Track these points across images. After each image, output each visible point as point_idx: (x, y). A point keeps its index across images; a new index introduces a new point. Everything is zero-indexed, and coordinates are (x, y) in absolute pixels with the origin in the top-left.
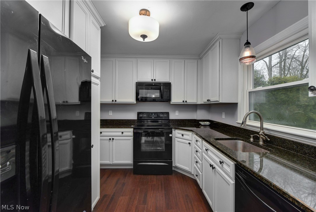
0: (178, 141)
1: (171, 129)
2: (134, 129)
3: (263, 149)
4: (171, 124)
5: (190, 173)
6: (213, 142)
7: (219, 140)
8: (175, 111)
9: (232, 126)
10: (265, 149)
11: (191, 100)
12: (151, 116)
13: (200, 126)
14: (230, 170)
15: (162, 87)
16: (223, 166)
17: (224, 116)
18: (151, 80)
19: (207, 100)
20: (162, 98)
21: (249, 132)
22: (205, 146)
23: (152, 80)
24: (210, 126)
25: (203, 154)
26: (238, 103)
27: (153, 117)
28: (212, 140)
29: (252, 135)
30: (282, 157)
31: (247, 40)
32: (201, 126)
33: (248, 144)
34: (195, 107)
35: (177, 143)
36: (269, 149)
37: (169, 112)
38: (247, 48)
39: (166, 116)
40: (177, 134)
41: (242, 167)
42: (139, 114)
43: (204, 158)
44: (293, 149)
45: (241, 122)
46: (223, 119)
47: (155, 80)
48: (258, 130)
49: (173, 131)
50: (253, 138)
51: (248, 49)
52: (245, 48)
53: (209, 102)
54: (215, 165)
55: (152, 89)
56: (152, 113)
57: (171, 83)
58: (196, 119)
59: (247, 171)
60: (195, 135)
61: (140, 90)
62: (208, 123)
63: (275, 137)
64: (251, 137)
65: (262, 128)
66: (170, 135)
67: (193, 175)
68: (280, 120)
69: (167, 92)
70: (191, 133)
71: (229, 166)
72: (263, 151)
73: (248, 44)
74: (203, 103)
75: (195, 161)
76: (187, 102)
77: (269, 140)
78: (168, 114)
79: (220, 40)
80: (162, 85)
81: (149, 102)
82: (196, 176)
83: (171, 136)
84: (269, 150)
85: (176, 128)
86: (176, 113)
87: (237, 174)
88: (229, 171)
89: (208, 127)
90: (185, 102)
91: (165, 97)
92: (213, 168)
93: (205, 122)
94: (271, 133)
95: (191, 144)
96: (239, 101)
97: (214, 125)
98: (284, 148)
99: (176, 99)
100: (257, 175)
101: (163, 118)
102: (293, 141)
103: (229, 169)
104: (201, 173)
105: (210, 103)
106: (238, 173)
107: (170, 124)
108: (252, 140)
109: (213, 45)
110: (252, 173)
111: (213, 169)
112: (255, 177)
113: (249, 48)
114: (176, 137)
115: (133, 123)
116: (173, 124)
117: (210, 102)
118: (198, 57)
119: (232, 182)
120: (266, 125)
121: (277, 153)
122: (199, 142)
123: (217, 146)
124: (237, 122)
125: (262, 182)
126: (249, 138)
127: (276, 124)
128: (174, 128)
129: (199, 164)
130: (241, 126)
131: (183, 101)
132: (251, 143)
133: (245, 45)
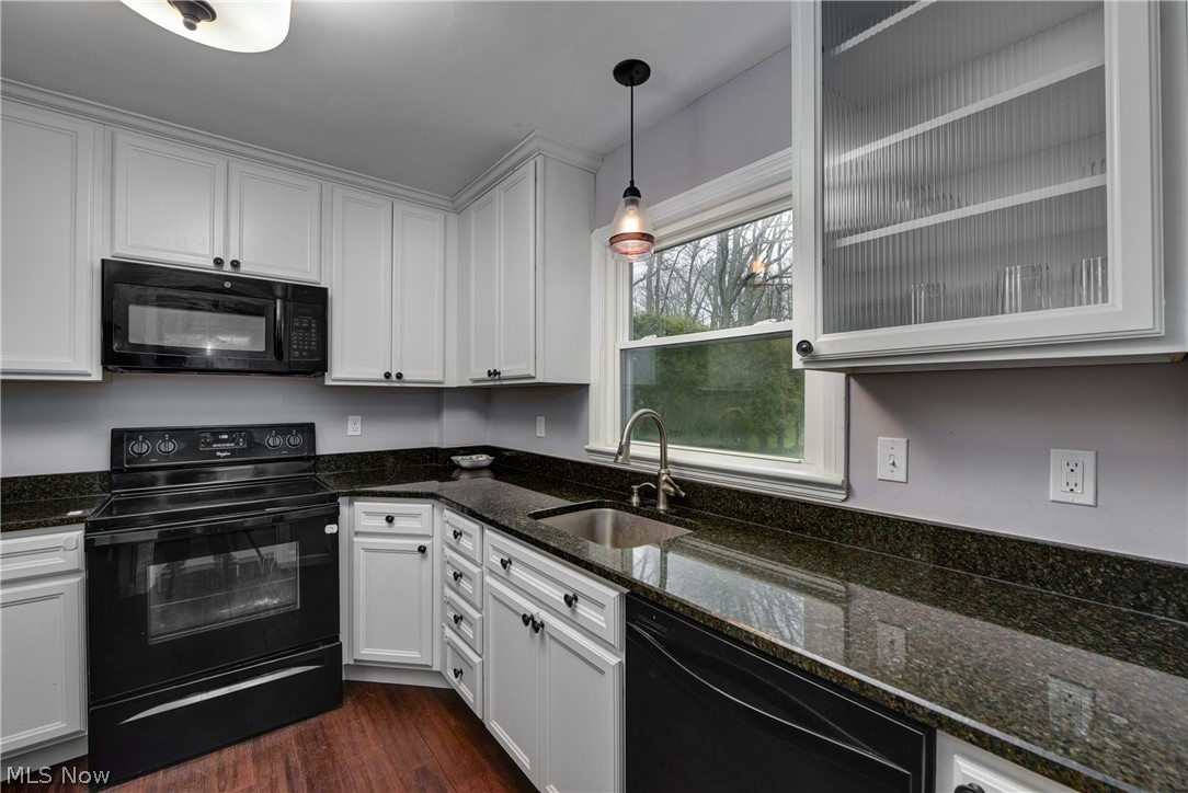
0: (366, 550)
1: (334, 498)
2: (92, 527)
3: (671, 523)
4: (327, 477)
5: (425, 670)
6: (531, 531)
7: (543, 517)
8: (343, 417)
9: (572, 462)
10: (675, 523)
11: (419, 373)
12: (210, 444)
13: (455, 474)
14: (606, 622)
15: (279, 302)
16: (579, 611)
17: (541, 431)
18: (211, 264)
19: (490, 374)
20: (279, 354)
21: (626, 477)
22: (495, 548)
23: (218, 262)
24: (493, 471)
25: (488, 579)
26: (588, 385)
27: (222, 451)
28: (523, 522)
29: (635, 487)
30: (721, 543)
31: (632, 182)
32: (460, 473)
33: (628, 517)
34: (433, 399)
35: (361, 558)
36: (686, 523)
37: (313, 424)
38: (631, 207)
39: (296, 440)
40: (361, 518)
41: (651, 602)
42: (120, 439)
43: (494, 597)
44: (737, 512)
45: (615, 449)
46: (538, 439)
47: (235, 264)
48: (654, 469)
49: (344, 510)
50: (639, 494)
51: (632, 210)
52: (627, 204)
53: (493, 380)
54: (542, 615)
55: (216, 307)
56: (215, 432)
57: (326, 289)
58: (436, 446)
59: (670, 610)
60: (447, 512)
61: (133, 310)
62: (484, 459)
63: (695, 483)
64: (632, 494)
65: (664, 462)
66: (330, 529)
67: (439, 674)
68: (702, 435)
69: (308, 329)
70: (429, 506)
71: (602, 606)
72: (672, 531)
73: (633, 193)
74: (470, 384)
75: (451, 615)
76: (405, 377)
77: (684, 494)
78: (308, 430)
79: (539, 159)
80: (279, 292)
81: (195, 375)
82: (457, 673)
83: (335, 531)
84: (686, 526)
85: (360, 494)
86: (350, 426)
87: (635, 627)
88: (600, 623)
89: (486, 473)
90: (394, 377)
91: (296, 352)
92: (538, 627)
93: (474, 457)
94: (683, 475)
95: (428, 551)
96: (593, 380)
97: (511, 466)
98: (717, 512)
99: (349, 362)
100: (702, 618)
101: (285, 454)
102: (737, 491)
103: (598, 616)
104: (477, 659)
105: (498, 383)
106: (638, 625)
107: (321, 475)
108: (635, 500)
109: (513, 169)
110: (687, 613)
111: (537, 630)
112: (698, 624)
113: (635, 207)
114: (357, 534)
115: (77, 496)
116: (337, 476)
117: (500, 379)
118: (451, 205)
119: (614, 660)
120: (677, 453)
121: (710, 530)
122: (471, 536)
123: (552, 544)
124: (586, 447)
125: (720, 634)
126: (630, 498)
127: (693, 446)
128: (345, 495)
129: (470, 624)
130: (616, 459)
131: (388, 375)
132: (636, 511)
133: (625, 196)
